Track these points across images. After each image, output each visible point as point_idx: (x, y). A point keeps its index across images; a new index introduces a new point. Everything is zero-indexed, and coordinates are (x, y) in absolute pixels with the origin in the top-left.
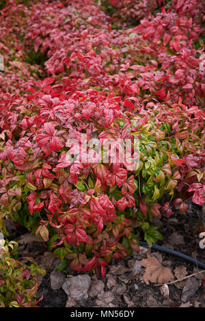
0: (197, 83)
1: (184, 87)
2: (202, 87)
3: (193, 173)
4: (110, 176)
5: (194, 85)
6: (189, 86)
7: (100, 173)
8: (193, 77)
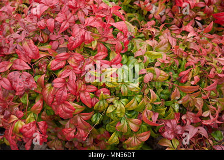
3: (166, 143)
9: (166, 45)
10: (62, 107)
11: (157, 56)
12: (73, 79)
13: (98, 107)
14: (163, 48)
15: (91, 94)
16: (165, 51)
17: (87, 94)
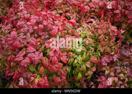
0: (123, 10)
1: (114, 12)
2: (126, 13)
3: (104, 69)
4: (51, 65)
5: (121, 11)
6: (118, 11)
7: (45, 63)
8: (121, 6)
9: (87, 28)
10: (54, 66)
11: (86, 33)
12: (58, 50)
13: (70, 61)
14: (86, 30)
15: (66, 56)
16: (87, 31)
17: (64, 57)
